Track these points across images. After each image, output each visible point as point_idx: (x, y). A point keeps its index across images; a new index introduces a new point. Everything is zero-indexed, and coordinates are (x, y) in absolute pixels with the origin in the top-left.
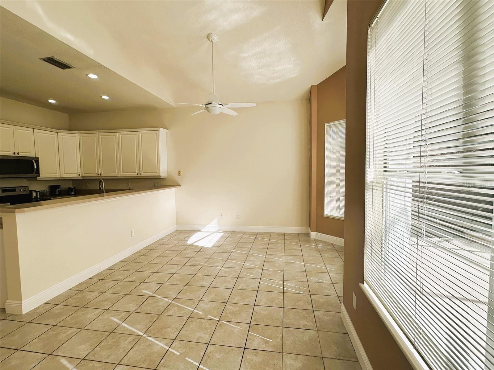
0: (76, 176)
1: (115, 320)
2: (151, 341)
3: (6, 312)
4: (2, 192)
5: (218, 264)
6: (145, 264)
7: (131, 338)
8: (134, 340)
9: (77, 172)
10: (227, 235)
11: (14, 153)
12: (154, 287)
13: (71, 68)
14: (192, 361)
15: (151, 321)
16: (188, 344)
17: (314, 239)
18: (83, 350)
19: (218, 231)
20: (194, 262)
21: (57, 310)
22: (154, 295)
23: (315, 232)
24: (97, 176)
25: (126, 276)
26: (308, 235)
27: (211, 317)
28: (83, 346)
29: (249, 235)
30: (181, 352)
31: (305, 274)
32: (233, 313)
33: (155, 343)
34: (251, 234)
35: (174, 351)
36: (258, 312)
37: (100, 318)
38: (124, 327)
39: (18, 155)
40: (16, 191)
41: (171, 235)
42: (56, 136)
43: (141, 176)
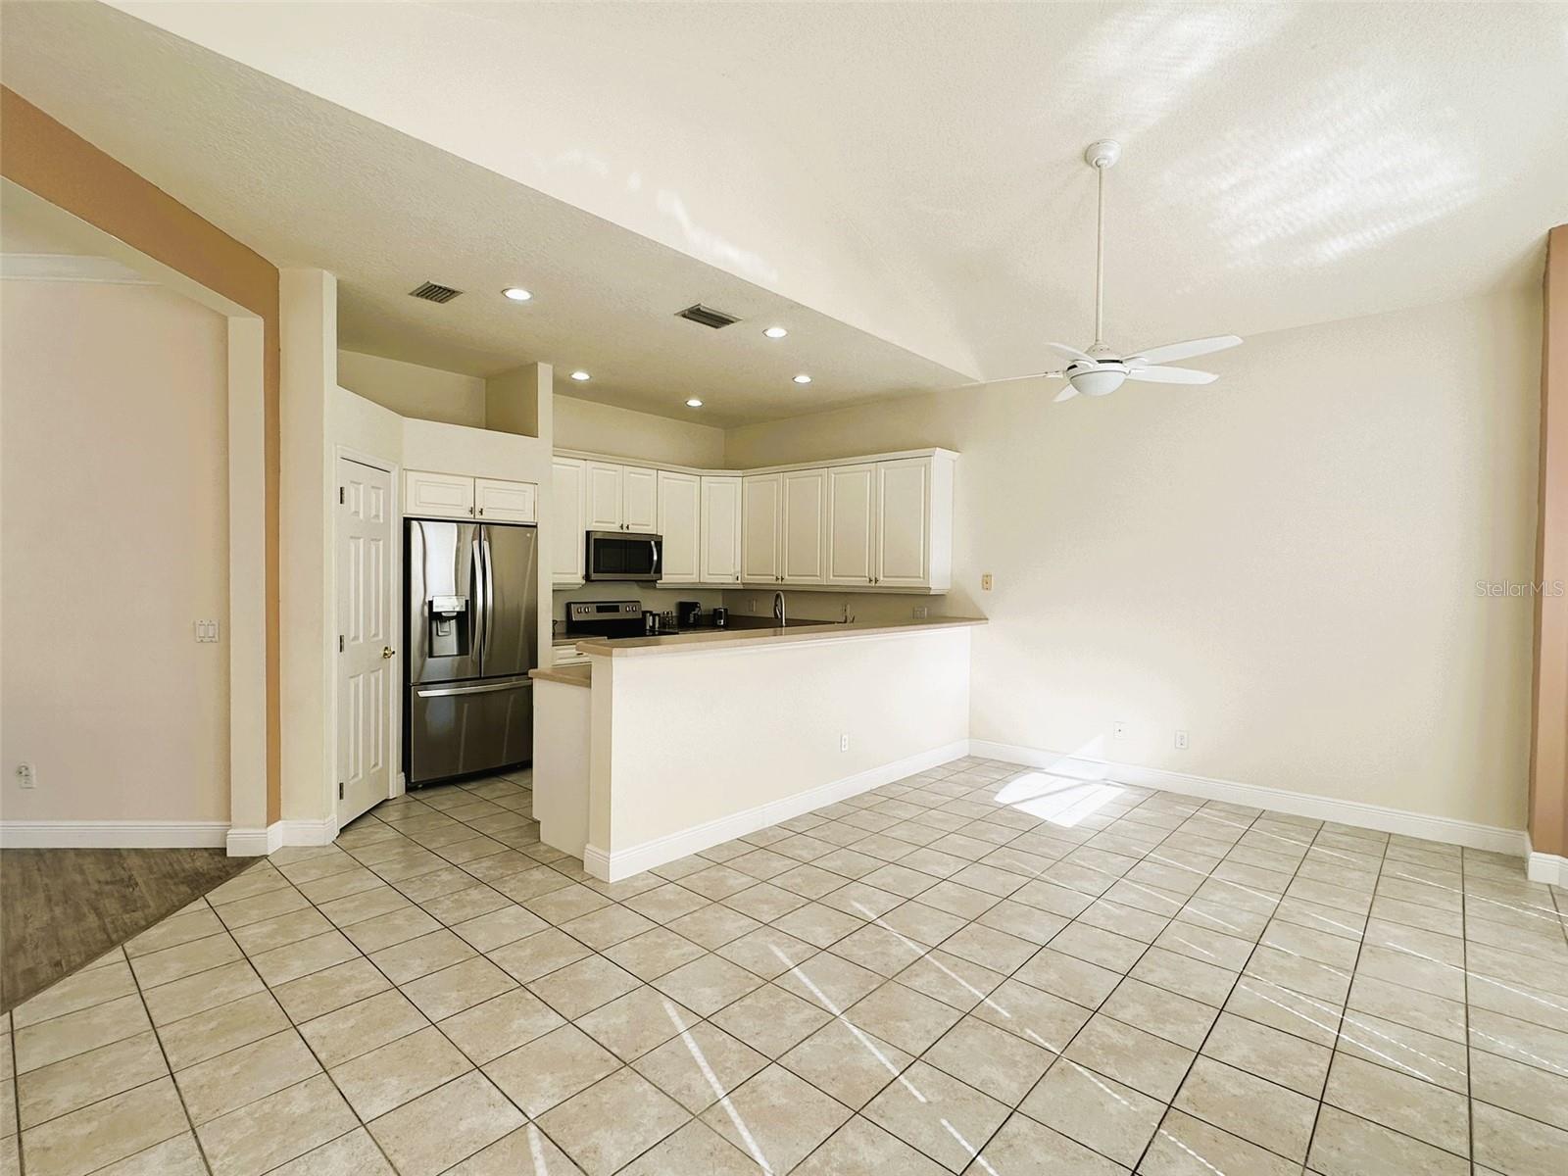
0: (731, 581)
1: (780, 954)
2: (857, 1038)
3: (585, 869)
4: (598, 611)
5: (1087, 886)
6: (868, 834)
7: (810, 1012)
8: (816, 1020)
9: (733, 572)
10: (1134, 797)
12: (885, 902)
13: (732, 322)
14: (957, 1136)
15: (864, 989)
16: (952, 1086)
17: (1549, 885)
18: (707, 1000)
19: (1105, 782)
20: (1008, 861)
21: (669, 892)
22: (879, 922)
23: (1553, 856)
24: (774, 582)
25: (818, 853)
26: (1519, 864)
27: (1034, 1035)
28: (708, 991)
29: (1223, 814)
30: (931, 1098)
31: (1462, 1012)
32: (1110, 1049)
33: (865, 1046)
34: (1236, 811)
35: (911, 1087)
36: (1206, 1078)
37: (748, 939)
38: (798, 979)
39: (628, 531)
40: (618, 611)
41: (952, 767)
42: (696, 486)
43: (877, 587)
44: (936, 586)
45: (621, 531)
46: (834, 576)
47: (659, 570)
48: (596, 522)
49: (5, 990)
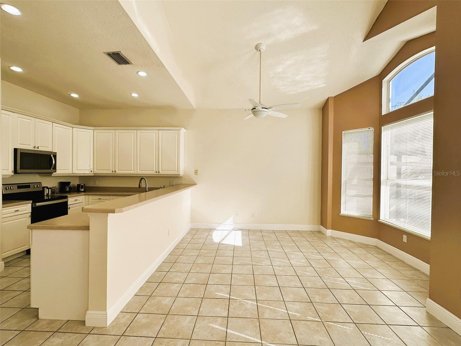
0: (88, 173)
1: (216, 327)
3: (86, 325)
4: (18, 188)
5: (265, 263)
6: (192, 264)
9: (89, 169)
10: (245, 233)
11: (35, 147)
12: (225, 289)
15: (256, 326)
17: (330, 236)
19: (234, 230)
20: (240, 261)
21: (142, 319)
22: (232, 297)
23: (331, 230)
24: (112, 173)
25: (183, 278)
26: (322, 232)
31: (355, 270)
32: (327, 313)
34: (268, 232)
36: (349, 310)
37: (198, 326)
39: (38, 150)
40: (30, 187)
42: (71, 131)
43: (159, 174)
44: (181, 173)
45: (34, 149)
46: (140, 170)
47: (55, 168)
48: (20, 144)
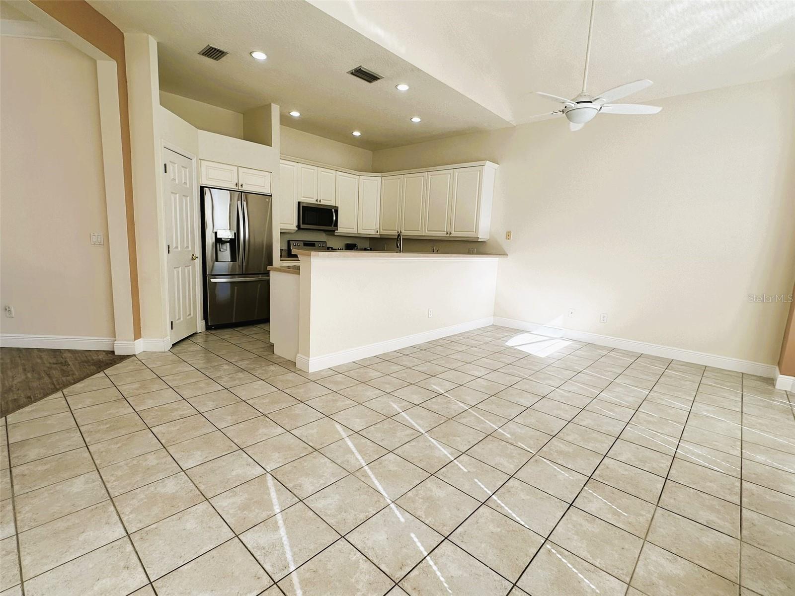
0: (374, 233)
1: (395, 406)
2: (433, 443)
3: (296, 366)
5: (551, 382)
6: (441, 356)
7: (409, 431)
8: (412, 435)
9: (375, 229)
10: (577, 346)
12: (448, 386)
13: (379, 79)
14: (482, 486)
15: (437, 423)
16: (481, 465)
17: (786, 391)
18: (358, 425)
19: (562, 338)
20: (511, 370)
21: (339, 378)
22: (446, 394)
23: (789, 376)
24: (397, 234)
25: (415, 364)
26: (771, 381)
27: (522, 445)
28: (358, 420)
29: (621, 355)
30: (470, 470)
31: (740, 444)
32: (560, 453)
33: (437, 447)
34: (627, 353)
35: (460, 465)
36: (610, 466)
37: (379, 399)
38: (404, 417)
39: (320, 203)
41: (484, 329)
42: (357, 180)
43: (451, 237)
44: (482, 236)
45: (316, 203)
46: (428, 231)
47: (336, 225)
48: (304, 197)
49: (3, 408)
